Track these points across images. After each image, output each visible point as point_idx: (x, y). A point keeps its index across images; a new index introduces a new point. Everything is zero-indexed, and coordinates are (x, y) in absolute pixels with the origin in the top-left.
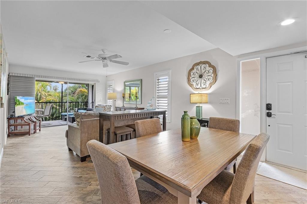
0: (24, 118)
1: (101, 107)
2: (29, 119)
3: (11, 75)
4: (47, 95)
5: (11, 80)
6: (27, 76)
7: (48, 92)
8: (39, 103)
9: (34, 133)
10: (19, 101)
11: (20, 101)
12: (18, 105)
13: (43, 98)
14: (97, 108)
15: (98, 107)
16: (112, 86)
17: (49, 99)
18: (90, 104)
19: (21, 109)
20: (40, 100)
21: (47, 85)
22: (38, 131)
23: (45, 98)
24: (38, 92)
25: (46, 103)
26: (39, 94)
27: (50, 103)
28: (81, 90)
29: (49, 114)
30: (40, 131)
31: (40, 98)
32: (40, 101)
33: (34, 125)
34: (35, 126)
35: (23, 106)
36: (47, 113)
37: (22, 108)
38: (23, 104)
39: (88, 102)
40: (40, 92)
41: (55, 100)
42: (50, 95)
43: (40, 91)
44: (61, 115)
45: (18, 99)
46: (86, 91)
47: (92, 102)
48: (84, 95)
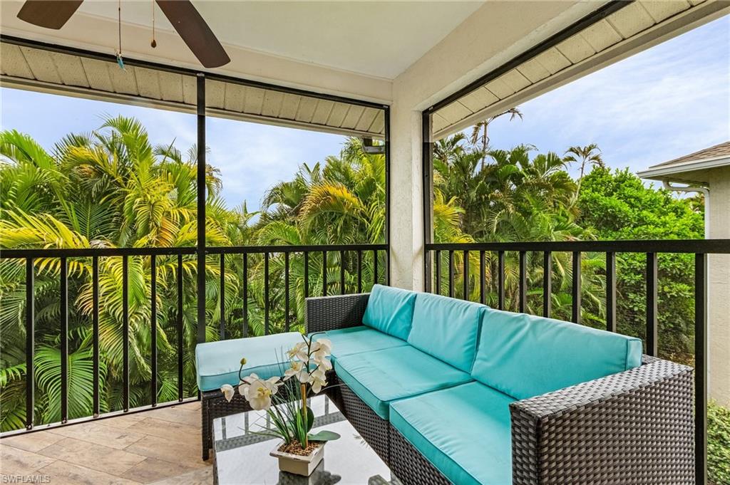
39: (387, 247)
46: (347, 195)
47: (427, 247)
48: (342, 214)
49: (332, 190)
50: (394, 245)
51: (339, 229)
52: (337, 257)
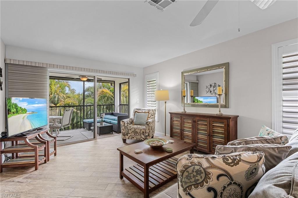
0: (27, 137)
1: (142, 112)
2: (36, 137)
3: (8, 62)
4: (65, 97)
5: (9, 71)
6: (34, 65)
7: (67, 94)
8: (56, 107)
9: (45, 162)
10: (16, 106)
11: (19, 106)
12: (14, 113)
13: (61, 101)
14: (137, 114)
15: (138, 112)
16: (155, 81)
17: (68, 102)
18: (118, 107)
19: (21, 120)
20: (58, 103)
21: (66, 86)
22: (51, 157)
23: (63, 100)
24: (56, 94)
25: (65, 107)
26: (57, 96)
27: (69, 106)
28: (103, 91)
29: (68, 123)
30: (55, 155)
31: (58, 101)
32: (58, 105)
33: (45, 148)
34: (46, 150)
35: (25, 114)
36: (66, 121)
37: (23, 118)
38: (24, 111)
39: (114, 105)
40: (57, 94)
41: (75, 103)
42: (69, 97)
43: (58, 92)
44: (84, 122)
45: (14, 103)
46: (108, 91)
47: (120, 105)
48: (106, 96)
49: (104, 90)
50: (115, 104)
51: (106, 100)
52: (105, 107)
